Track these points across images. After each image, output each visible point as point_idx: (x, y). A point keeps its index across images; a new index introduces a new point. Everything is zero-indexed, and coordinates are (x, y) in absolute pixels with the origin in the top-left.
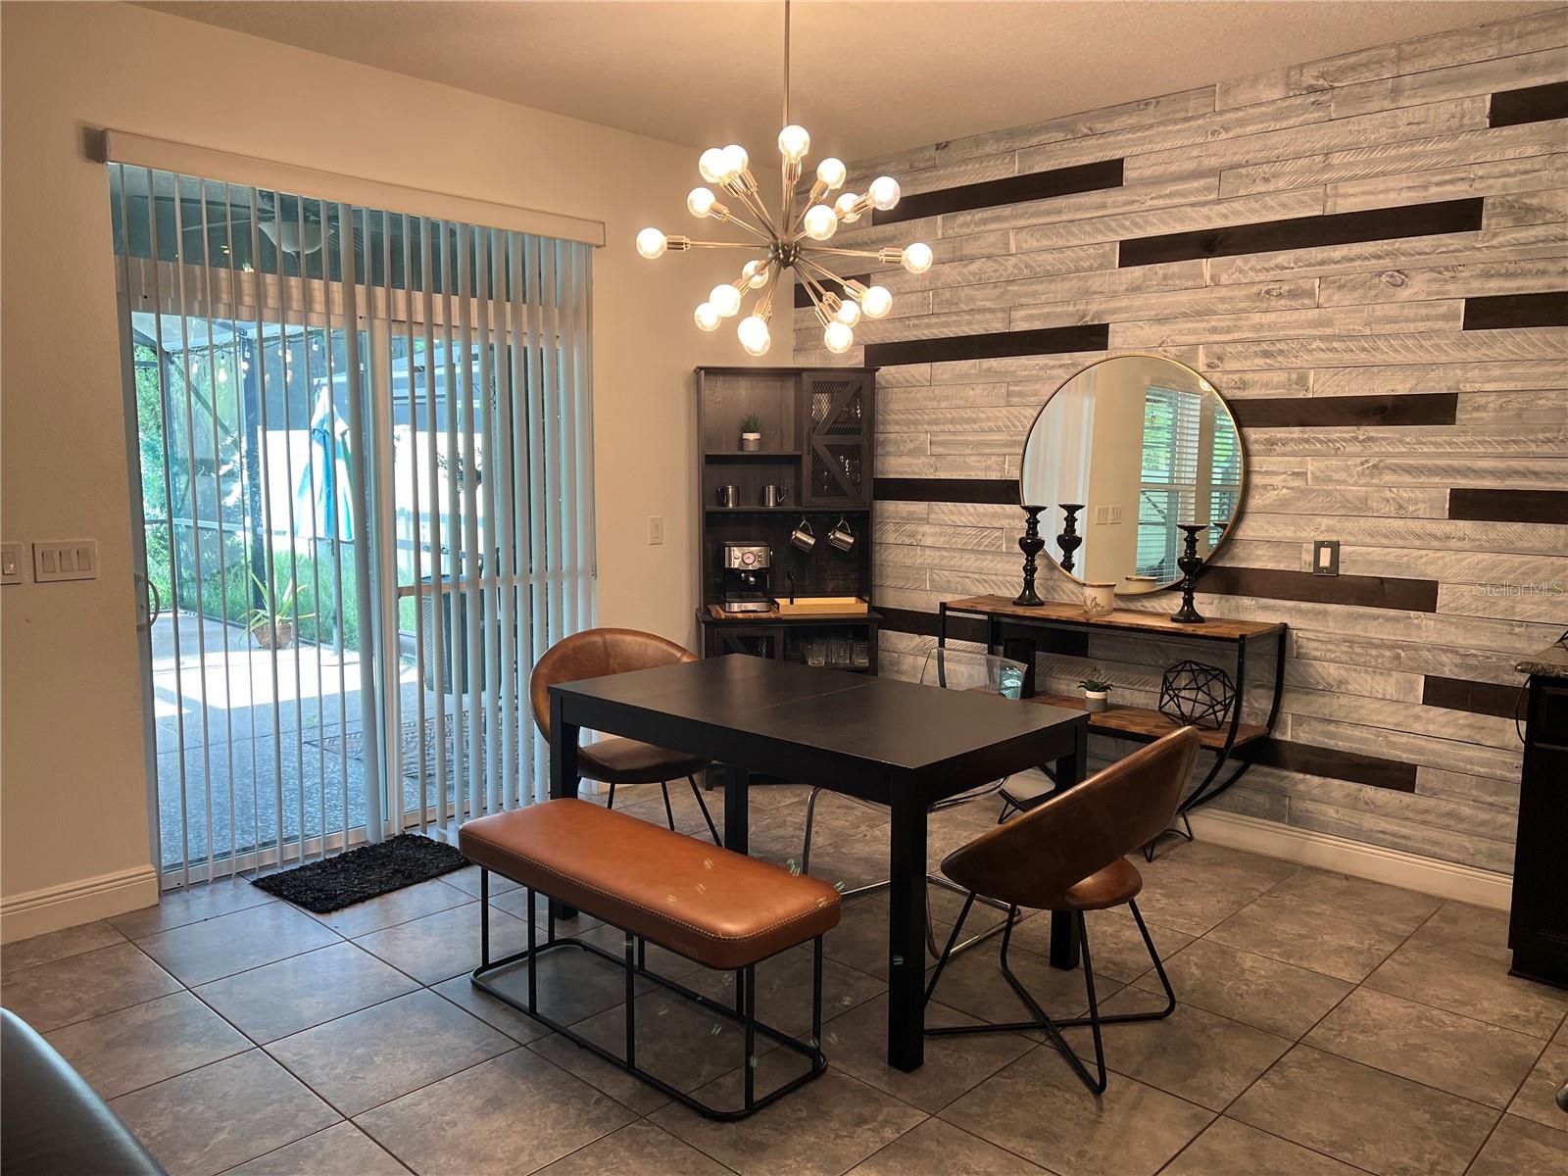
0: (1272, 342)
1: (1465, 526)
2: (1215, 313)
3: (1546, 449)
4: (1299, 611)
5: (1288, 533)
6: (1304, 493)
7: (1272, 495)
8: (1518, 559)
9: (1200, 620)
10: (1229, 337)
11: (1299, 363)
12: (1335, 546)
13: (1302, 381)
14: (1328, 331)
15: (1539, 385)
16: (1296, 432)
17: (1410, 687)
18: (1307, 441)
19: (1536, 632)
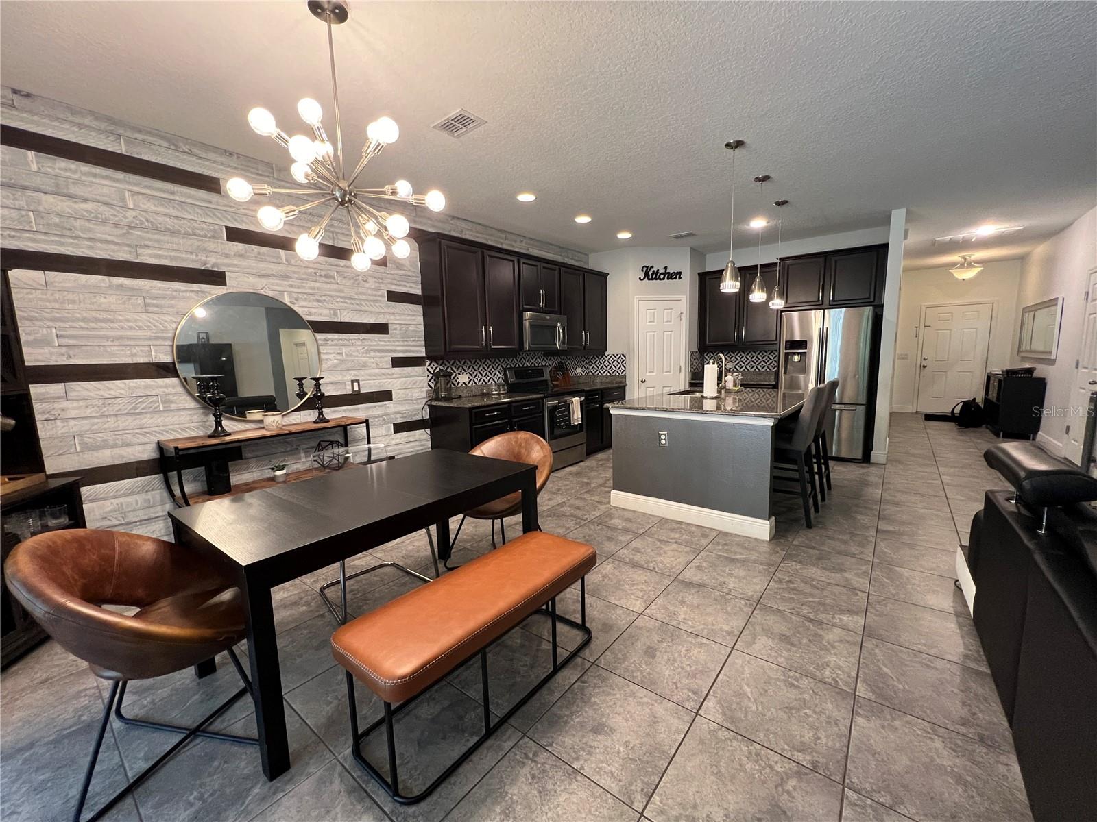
0: (321, 296)
1: (397, 369)
2: (291, 278)
3: (414, 343)
4: (348, 410)
5: (340, 378)
6: (343, 361)
7: (330, 363)
8: (412, 379)
9: (328, 421)
10: (300, 291)
11: (332, 306)
12: (358, 381)
13: (335, 314)
14: (343, 295)
15: (409, 322)
16: (336, 336)
17: (389, 428)
18: (341, 340)
19: (419, 401)
